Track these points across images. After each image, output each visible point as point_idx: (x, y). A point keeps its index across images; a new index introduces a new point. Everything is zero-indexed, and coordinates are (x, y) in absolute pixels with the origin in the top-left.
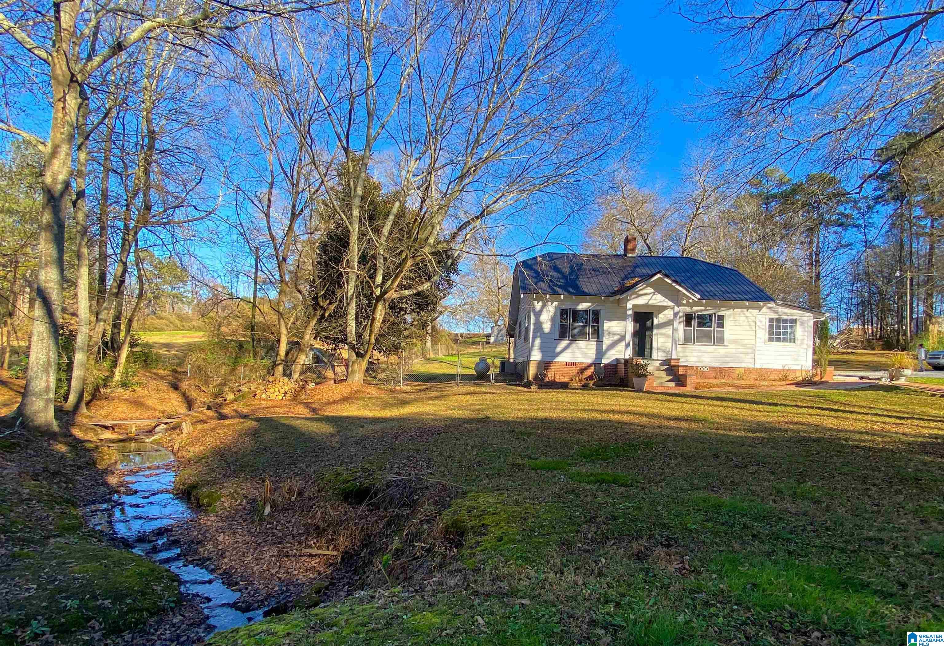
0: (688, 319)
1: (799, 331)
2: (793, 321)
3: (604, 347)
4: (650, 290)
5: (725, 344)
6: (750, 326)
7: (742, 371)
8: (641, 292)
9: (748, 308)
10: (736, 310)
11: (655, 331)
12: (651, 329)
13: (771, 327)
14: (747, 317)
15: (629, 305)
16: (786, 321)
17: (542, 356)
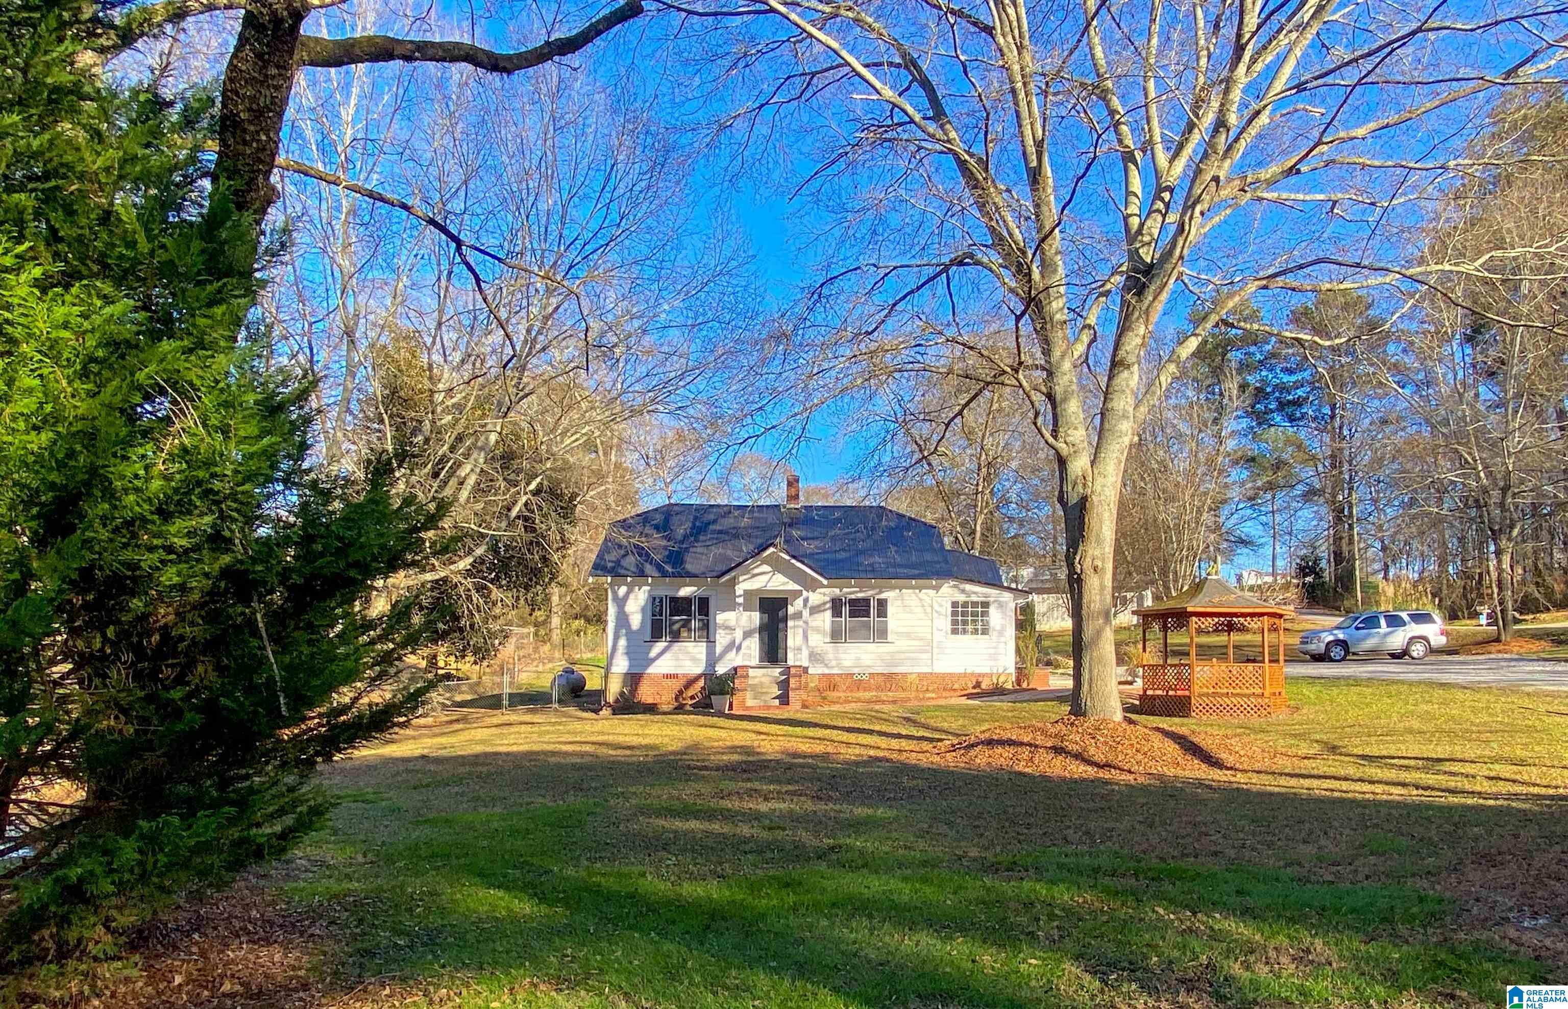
0: (836, 605)
1: (995, 617)
2: (986, 605)
3: (719, 649)
4: (766, 568)
5: (889, 640)
6: (925, 613)
7: (914, 676)
8: (756, 571)
9: (920, 588)
10: (904, 591)
11: (790, 623)
12: (785, 619)
13: (954, 614)
14: (921, 600)
15: (740, 589)
16: (975, 604)
17: (630, 666)
